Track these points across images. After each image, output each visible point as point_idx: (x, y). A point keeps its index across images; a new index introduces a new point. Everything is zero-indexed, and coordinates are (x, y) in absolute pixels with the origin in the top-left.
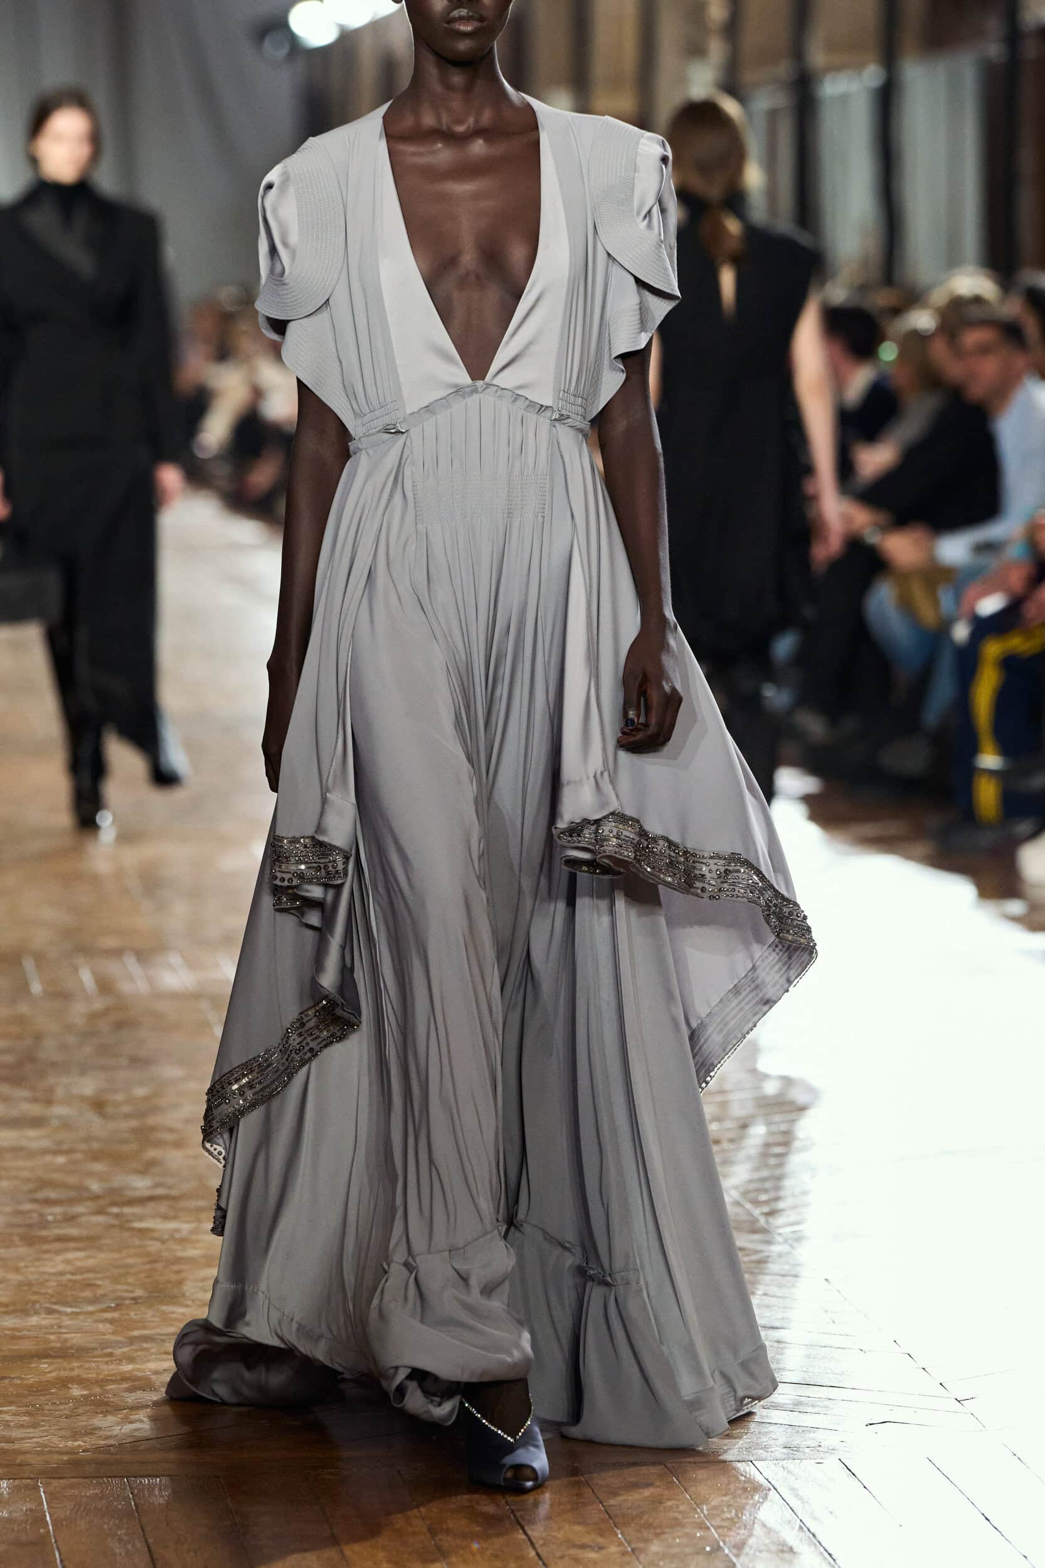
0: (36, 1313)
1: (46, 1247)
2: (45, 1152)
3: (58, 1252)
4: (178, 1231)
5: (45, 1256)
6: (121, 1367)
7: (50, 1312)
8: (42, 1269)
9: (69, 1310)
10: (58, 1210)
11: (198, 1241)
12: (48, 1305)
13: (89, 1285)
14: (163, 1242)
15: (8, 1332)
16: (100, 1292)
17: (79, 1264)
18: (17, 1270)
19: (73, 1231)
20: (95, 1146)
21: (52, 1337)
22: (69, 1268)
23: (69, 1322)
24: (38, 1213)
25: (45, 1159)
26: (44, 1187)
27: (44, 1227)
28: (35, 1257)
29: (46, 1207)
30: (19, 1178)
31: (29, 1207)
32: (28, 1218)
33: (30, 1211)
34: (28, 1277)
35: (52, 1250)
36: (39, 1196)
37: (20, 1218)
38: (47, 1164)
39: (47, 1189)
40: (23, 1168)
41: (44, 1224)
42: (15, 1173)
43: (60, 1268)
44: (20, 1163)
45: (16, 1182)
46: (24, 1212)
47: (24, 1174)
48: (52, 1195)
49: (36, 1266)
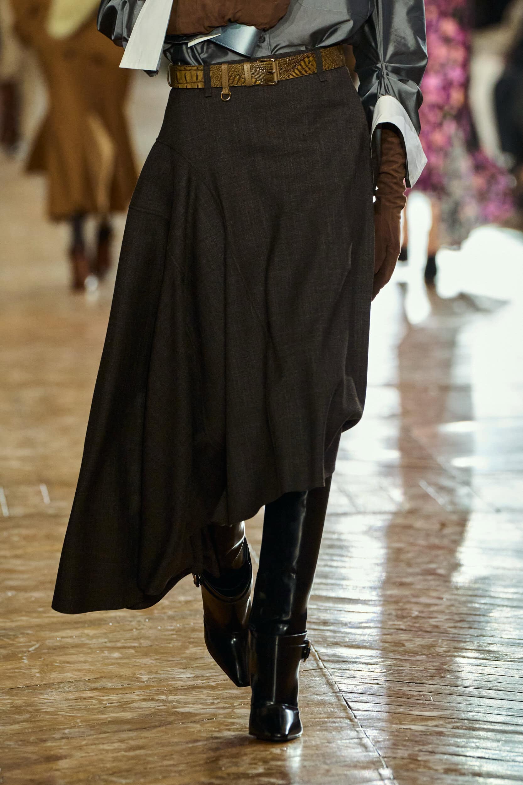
2: (102, 649)
3: (114, 732)
4: (215, 715)
5: (104, 736)
10: (113, 697)
11: (233, 723)
14: (202, 725)
17: (132, 742)
19: (128, 715)
20: (145, 643)
22: (123, 746)
24: (98, 700)
25: (103, 655)
26: (102, 678)
27: (101, 711)
28: (95, 736)
29: (104, 695)
30: (80, 670)
31: (89, 694)
32: (89, 703)
33: (90, 698)
34: (88, 753)
35: (109, 731)
36: (98, 685)
37: (81, 704)
38: (105, 658)
39: (104, 680)
40: (85, 662)
41: (102, 709)
42: (77, 666)
43: (116, 745)
44: (82, 658)
45: (77, 673)
46: (85, 698)
47: (87, 667)
48: (110, 685)
49: (95, 744)
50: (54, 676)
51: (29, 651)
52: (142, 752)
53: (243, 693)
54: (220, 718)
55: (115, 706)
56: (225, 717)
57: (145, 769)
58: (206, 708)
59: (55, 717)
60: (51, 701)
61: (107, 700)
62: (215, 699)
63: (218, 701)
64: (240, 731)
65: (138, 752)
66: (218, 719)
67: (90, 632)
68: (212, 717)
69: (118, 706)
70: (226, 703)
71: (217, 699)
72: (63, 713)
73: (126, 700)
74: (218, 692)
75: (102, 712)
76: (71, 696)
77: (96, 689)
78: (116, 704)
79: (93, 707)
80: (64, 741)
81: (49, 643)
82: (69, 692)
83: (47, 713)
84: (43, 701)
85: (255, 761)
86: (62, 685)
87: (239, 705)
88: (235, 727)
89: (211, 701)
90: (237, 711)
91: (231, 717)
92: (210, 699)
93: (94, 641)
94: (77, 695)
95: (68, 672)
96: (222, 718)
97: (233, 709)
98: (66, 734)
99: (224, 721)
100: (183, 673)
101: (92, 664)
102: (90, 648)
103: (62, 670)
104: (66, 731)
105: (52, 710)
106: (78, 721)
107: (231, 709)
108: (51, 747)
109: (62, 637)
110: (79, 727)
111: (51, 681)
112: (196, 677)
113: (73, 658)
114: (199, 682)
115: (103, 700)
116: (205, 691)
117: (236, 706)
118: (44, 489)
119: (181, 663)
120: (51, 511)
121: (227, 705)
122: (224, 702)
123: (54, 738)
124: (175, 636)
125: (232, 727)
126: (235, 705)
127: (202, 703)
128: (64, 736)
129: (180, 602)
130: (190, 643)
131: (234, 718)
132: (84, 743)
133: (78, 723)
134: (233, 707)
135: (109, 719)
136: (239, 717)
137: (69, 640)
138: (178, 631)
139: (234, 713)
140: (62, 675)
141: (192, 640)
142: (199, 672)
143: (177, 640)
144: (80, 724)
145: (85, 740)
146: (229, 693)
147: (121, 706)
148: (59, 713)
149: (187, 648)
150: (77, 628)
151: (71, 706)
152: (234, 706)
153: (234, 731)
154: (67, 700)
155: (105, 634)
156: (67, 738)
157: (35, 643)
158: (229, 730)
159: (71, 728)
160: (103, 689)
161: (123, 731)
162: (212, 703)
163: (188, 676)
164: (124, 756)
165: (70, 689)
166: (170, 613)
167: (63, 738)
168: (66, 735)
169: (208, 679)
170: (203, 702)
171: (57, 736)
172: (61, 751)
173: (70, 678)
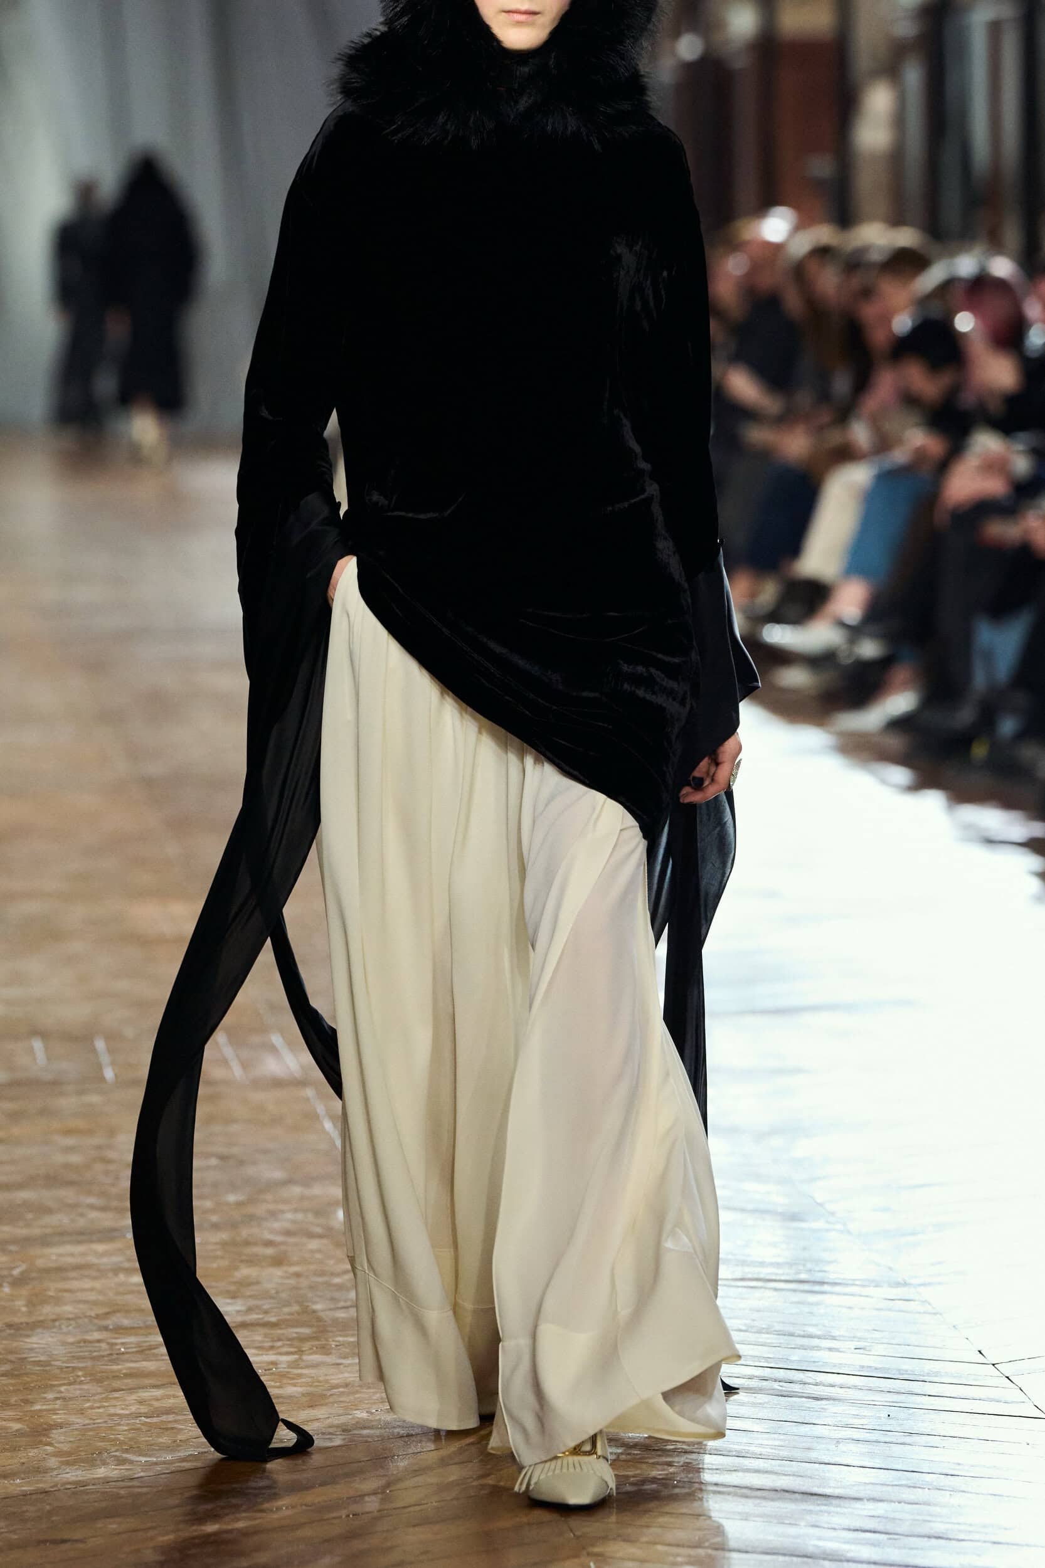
0: (104, 1463)
1: (117, 1384)
3: (132, 1390)
4: (274, 1363)
5: (116, 1395)
6: (203, 1528)
7: (121, 1461)
8: (112, 1411)
9: (143, 1459)
10: (132, 1339)
11: (300, 1376)
12: (117, 1454)
13: (165, 1429)
15: (69, 1486)
16: (180, 1437)
17: (156, 1404)
18: (81, 1412)
21: (122, 1492)
22: (144, 1409)
23: (142, 1474)
24: (108, 1343)
25: (116, 1280)
26: (114, 1312)
27: (115, 1359)
28: (104, 1396)
29: (116, 1336)
30: (86, 1302)
31: (97, 1335)
32: (96, 1349)
33: (99, 1341)
34: (94, 1420)
35: (124, 1387)
36: (109, 1322)
37: (85, 1349)
38: (121, 1284)
39: (118, 1315)
40: (92, 1289)
41: (115, 1356)
42: (81, 1296)
43: (133, 1409)
44: (87, 1284)
45: (81, 1306)
46: (90, 1342)
47: (92, 1297)
48: (126, 1322)
49: (104, 1407)
50: (48, 1311)
51: (12, 1276)
52: (171, 1417)
53: (316, 1333)
54: (283, 1367)
55: (133, 1352)
56: (289, 1367)
57: (175, 1441)
58: (262, 1355)
59: (48, 1368)
60: (42, 1346)
61: (123, 1344)
62: (273, 1341)
63: (279, 1344)
64: (311, 1386)
65: (164, 1418)
66: (279, 1370)
67: (100, 1247)
68: (271, 1367)
69: (137, 1352)
70: (291, 1346)
71: (279, 1340)
72: (58, 1363)
73: (148, 1344)
74: (279, 1332)
75: (114, 1362)
76: (71, 1340)
77: (106, 1328)
78: (134, 1350)
79: (102, 1353)
80: (58, 1402)
81: (40, 1263)
82: (68, 1333)
83: (38, 1363)
84: (29, 1346)
85: (331, 1430)
86: (57, 1324)
87: (311, 1349)
88: (303, 1380)
89: (270, 1344)
90: (305, 1357)
91: (297, 1367)
92: (267, 1342)
93: (105, 1260)
94: (79, 1338)
95: (66, 1304)
96: (285, 1368)
97: (301, 1355)
98: (61, 1392)
99: (288, 1372)
100: (229, 1304)
101: (101, 1292)
102: (98, 1270)
103: (57, 1301)
104: (63, 1389)
105: (42, 1358)
106: (80, 1373)
107: (298, 1355)
108: (40, 1410)
109: (60, 1255)
110: (81, 1383)
111: (41, 1318)
112: (250, 1310)
113: (75, 1284)
114: (254, 1317)
115: (116, 1344)
116: (262, 1331)
117: (305, 1351)
118: (37, 1045)
119: (228, 1292)
120: (49, 1077)
121: (292, 1350)
122: (287, 1345)
123: (45, 1398)
124: (219, 1253)
125: (299, 1381)
126: (304, 1349)
127: (257, 1348)
128: (58, 1395)
129: (228, 1204)
130: (242, 1261)
131: (302, 1368)
132: (88, 1405)
133: (78, 1376)
134: (300, 1352)
135: (124, 1371)
136: (307, 1367)
137: (70, 1260)
138: (224, 1244)
139: (303, 1360)
140: (58, 1310)
141: (244, 1258)
142: (252, 1302)
143: (222, 1258)
144: (83, 1379)
145: (89, 1400)
146: (296, 1333)
147: (141, 1352)
148: (53, 1363)
149: (236, 1268)
150: (79, 1242)
151: (70, 1353)
152: (302, 1351)
153: (301, 1386)
154: (64, 1343)
155: (120, 1250)
156: (64, 1399)
157: (20, 1263)
158: (295, 1385)
159: (70, 1384)
160: (120, 1330)
161: (143, 1388)
162: (272, 1348)
163: (238, 1308)
164: (145, 1424)
165: (70, 1328)
166: (214, 1218)
167: (57, 1399)
168: (63, 1395)
169: (266, 1312)
170: (260, 1345)
171: (50, 1396)
172: (54, 1417)
173: (71, 1313)
